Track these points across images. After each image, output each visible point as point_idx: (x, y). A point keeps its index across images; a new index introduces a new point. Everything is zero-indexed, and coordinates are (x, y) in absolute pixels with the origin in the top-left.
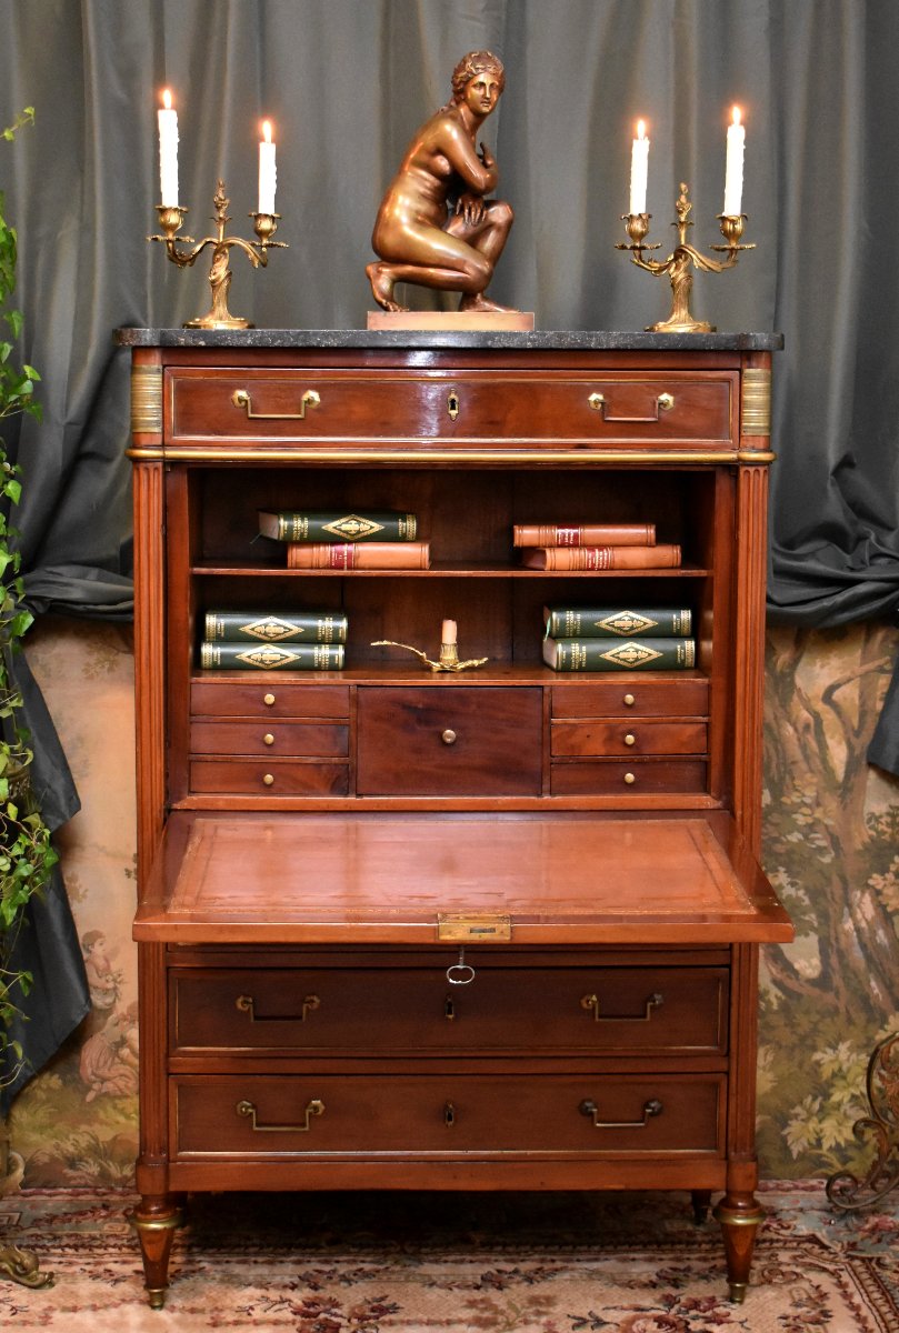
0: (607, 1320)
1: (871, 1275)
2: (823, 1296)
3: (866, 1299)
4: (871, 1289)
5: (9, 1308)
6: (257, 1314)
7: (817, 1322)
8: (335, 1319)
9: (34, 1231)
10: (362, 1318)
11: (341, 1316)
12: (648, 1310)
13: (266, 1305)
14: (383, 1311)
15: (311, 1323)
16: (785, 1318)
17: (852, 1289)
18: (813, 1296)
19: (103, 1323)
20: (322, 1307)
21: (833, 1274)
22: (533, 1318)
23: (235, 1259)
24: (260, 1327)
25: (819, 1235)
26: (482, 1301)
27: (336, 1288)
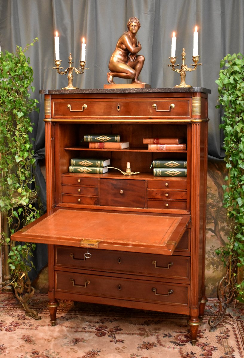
0: (172, 335)
1: (242, 326)
2: (228, 331)
3: (239, 332)
4: (241, 329)
5: (29, 325)
6: (87, 329)
7: (225, 338)
8: (105, 332)
9: (41, 305)
10: (112, 332)
11: (107, 331)
12: (183, 333)
13: (90, 327)
14: (117, 330)
15: (99, 332)
16: (217, 337)
17: (236, 329)
18: (226, 331)
19: (49, 330)
20: (102, 328)
21: (232, 325)
22: (154, 334)
23: (86, 314)
24: (87, 333)
25: (231, 314)
26: (143, 328)
27: (108, 323)
